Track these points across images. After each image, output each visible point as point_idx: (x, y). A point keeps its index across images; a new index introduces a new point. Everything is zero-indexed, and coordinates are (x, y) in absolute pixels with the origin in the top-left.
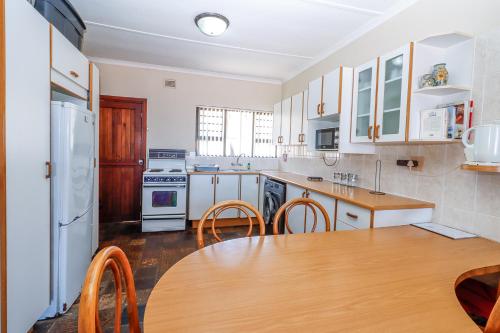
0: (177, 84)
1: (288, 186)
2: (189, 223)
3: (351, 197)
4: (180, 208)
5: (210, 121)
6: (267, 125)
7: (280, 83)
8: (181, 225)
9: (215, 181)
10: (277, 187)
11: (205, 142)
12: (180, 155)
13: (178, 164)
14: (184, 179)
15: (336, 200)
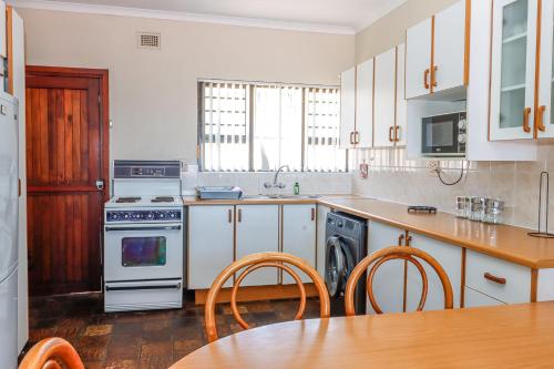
0: (162, 41)
1: (371, 225)
2: (189, 295)
3: (492, 243)
4: (171, 268)
5: (225, 107)
6: (329, 110)
7: (352, 32)
8: (174, 299)
9: (235, 218)
10: (350, 226)
11: (215, 145)
12: (172, 170)
13: (167, 187)
14: (178, 215)
15: (464, 250)
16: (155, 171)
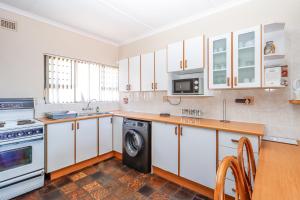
0: (18, 27)
1: (154, 124)
2: (47, 176)
7: (117, 45)
8: (39, 182)
9: (75, 127)
11: (55, 90)
12: (29, 104)
13: (27, 114)
14: (41, 131)
15: (217, 131)
16: (14, 105)
